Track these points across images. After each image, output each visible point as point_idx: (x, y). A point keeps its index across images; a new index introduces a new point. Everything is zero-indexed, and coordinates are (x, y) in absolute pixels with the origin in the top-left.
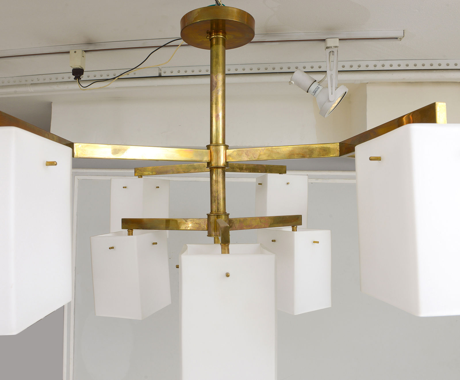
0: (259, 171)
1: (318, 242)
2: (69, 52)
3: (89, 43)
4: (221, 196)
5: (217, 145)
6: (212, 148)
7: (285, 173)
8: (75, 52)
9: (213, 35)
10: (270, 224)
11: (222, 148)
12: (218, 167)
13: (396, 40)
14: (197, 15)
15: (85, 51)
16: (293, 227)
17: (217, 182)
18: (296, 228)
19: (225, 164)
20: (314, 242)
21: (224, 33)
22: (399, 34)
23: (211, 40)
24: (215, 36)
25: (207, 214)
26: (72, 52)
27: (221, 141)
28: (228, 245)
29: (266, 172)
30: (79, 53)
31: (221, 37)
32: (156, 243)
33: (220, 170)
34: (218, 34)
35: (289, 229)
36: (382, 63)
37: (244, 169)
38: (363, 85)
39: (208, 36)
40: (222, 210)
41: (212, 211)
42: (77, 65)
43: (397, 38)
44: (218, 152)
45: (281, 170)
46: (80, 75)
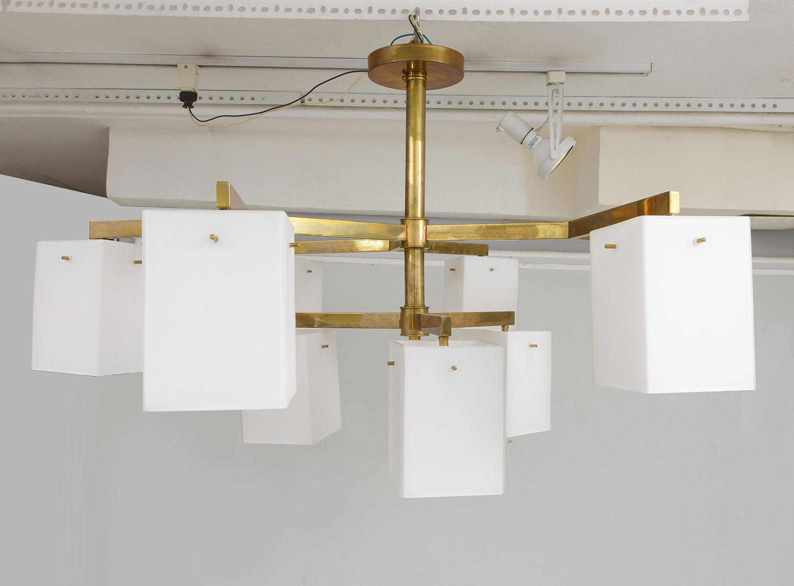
0: (453, 252)
1: (536, 346)
2: (177, 65)
3: (208, 56)
4: (420, 284)
5: (415, 219)
6: (409, 223)
7: (487, 254)
8: (186, 67)
9: (410, 77)
10: (476, 322)
11: (421, 223)
12: (415, 248)
13: (641, 75)
14: (395, 53)
15: (200, 66)
16: (503, 326)
17: (414, 266)
18: (508, 328)
19: (425, 244)
20: (531, 346)
21: (425, 74)
22: (645, 68)
23: (408, 82)
24: (414, 78)
25: (401, 308)
26: (181, 67)
27: (419, 215)
28: (447, 339)
29: (461, 253)
30: (192, 68)
31: (421, 79)
32: (327, 346)
33: (418, 252)
34: (417, 75)
35: (498, 328)
36: (622, 100)
37: (433, 248)
38: (595, 129)
39: (404, 77)
40: (420, 302)
41: (406, 303)
42: (188, 87)
43: (642, 73)
44: (416, 228)
45: (481, 251)
46: (193, 102)
